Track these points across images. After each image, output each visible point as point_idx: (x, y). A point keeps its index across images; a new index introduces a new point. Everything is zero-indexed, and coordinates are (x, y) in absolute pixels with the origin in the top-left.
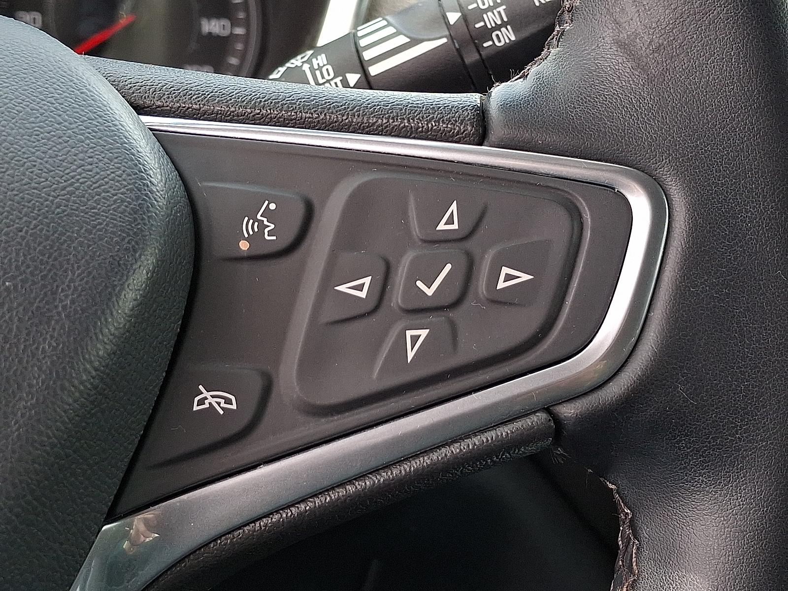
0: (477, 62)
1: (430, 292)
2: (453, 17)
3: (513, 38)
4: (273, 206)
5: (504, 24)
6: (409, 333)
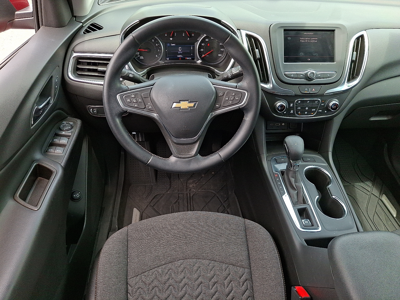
1: (232, 99)
2: (240, 69)
4: (222, 93)
6: (230, 102)
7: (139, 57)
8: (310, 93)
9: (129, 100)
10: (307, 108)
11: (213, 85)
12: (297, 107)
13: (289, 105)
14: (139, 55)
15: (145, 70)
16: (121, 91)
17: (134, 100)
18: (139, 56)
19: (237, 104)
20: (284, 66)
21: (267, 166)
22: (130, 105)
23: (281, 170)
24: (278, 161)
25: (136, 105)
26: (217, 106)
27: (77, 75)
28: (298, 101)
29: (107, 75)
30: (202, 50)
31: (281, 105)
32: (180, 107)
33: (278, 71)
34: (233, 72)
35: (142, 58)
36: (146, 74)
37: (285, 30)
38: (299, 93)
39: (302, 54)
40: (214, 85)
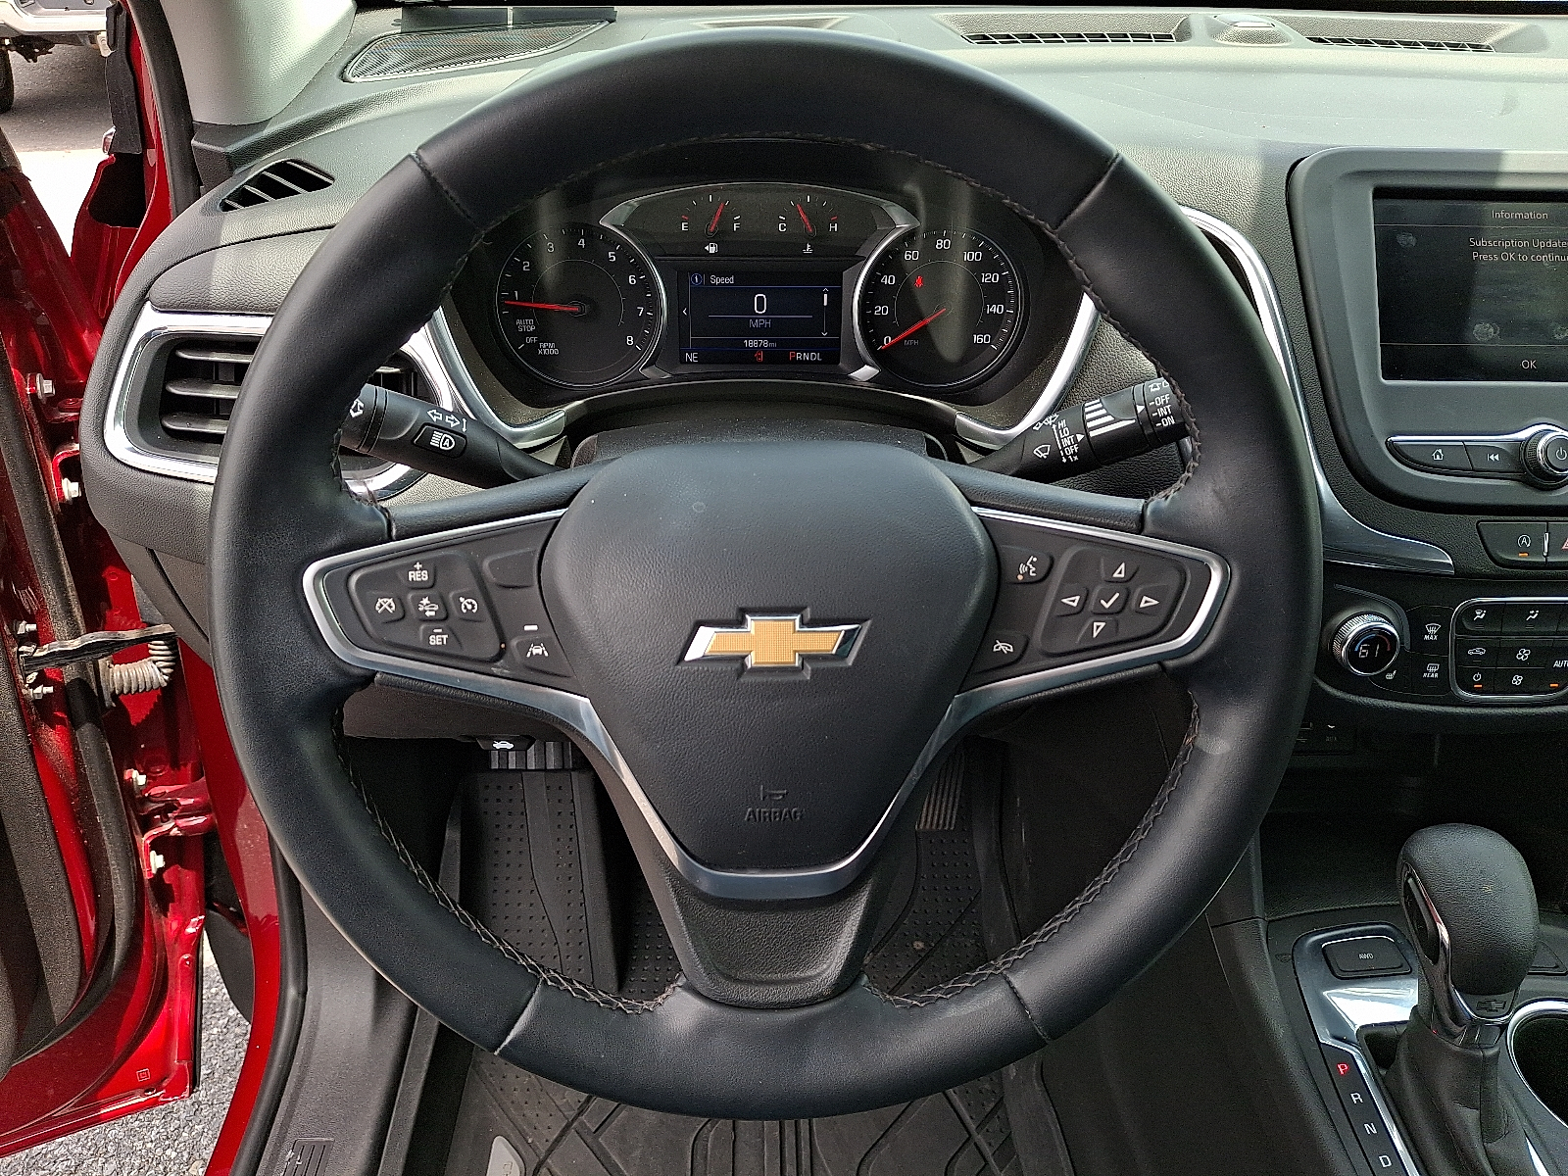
0: (1152, 434)
1: (1107, 606)
2: (1140, 408)
3: (1173, 423)
4: (1035, 559)
5: (1169, 415)
6: (1095, 624)
7: (536, 346)
8: (1547, 566)
9: (386, 604)
10: (1523, 655)
11: (973, 503)
12: (1462, 647)
13: (1417, 630)
14: (531, 334)
15: (558, 416)
16: (335, 540)
17: (425, 601)
18: (530, 340)
19: (1149, 640)
20: (1386, 398)
21: (1276, 996)
22: (400, 635)
23: (1370, 1031)
24: (1341, 962)
25: (435, 641)
26: (1001, 646)
27: (161, 435)
28: (1470, 611)
29: (241, 430)
30: (881, 310)
31: (1370, 630)
32: (744, 657)
33: (1353, 428)
34: (1089, 425)
35: (548, 349)
36: (561, 436)
37: (1380, 193)
38: (1484, 565)
39: (1483, 333)
40: (975, 509)
